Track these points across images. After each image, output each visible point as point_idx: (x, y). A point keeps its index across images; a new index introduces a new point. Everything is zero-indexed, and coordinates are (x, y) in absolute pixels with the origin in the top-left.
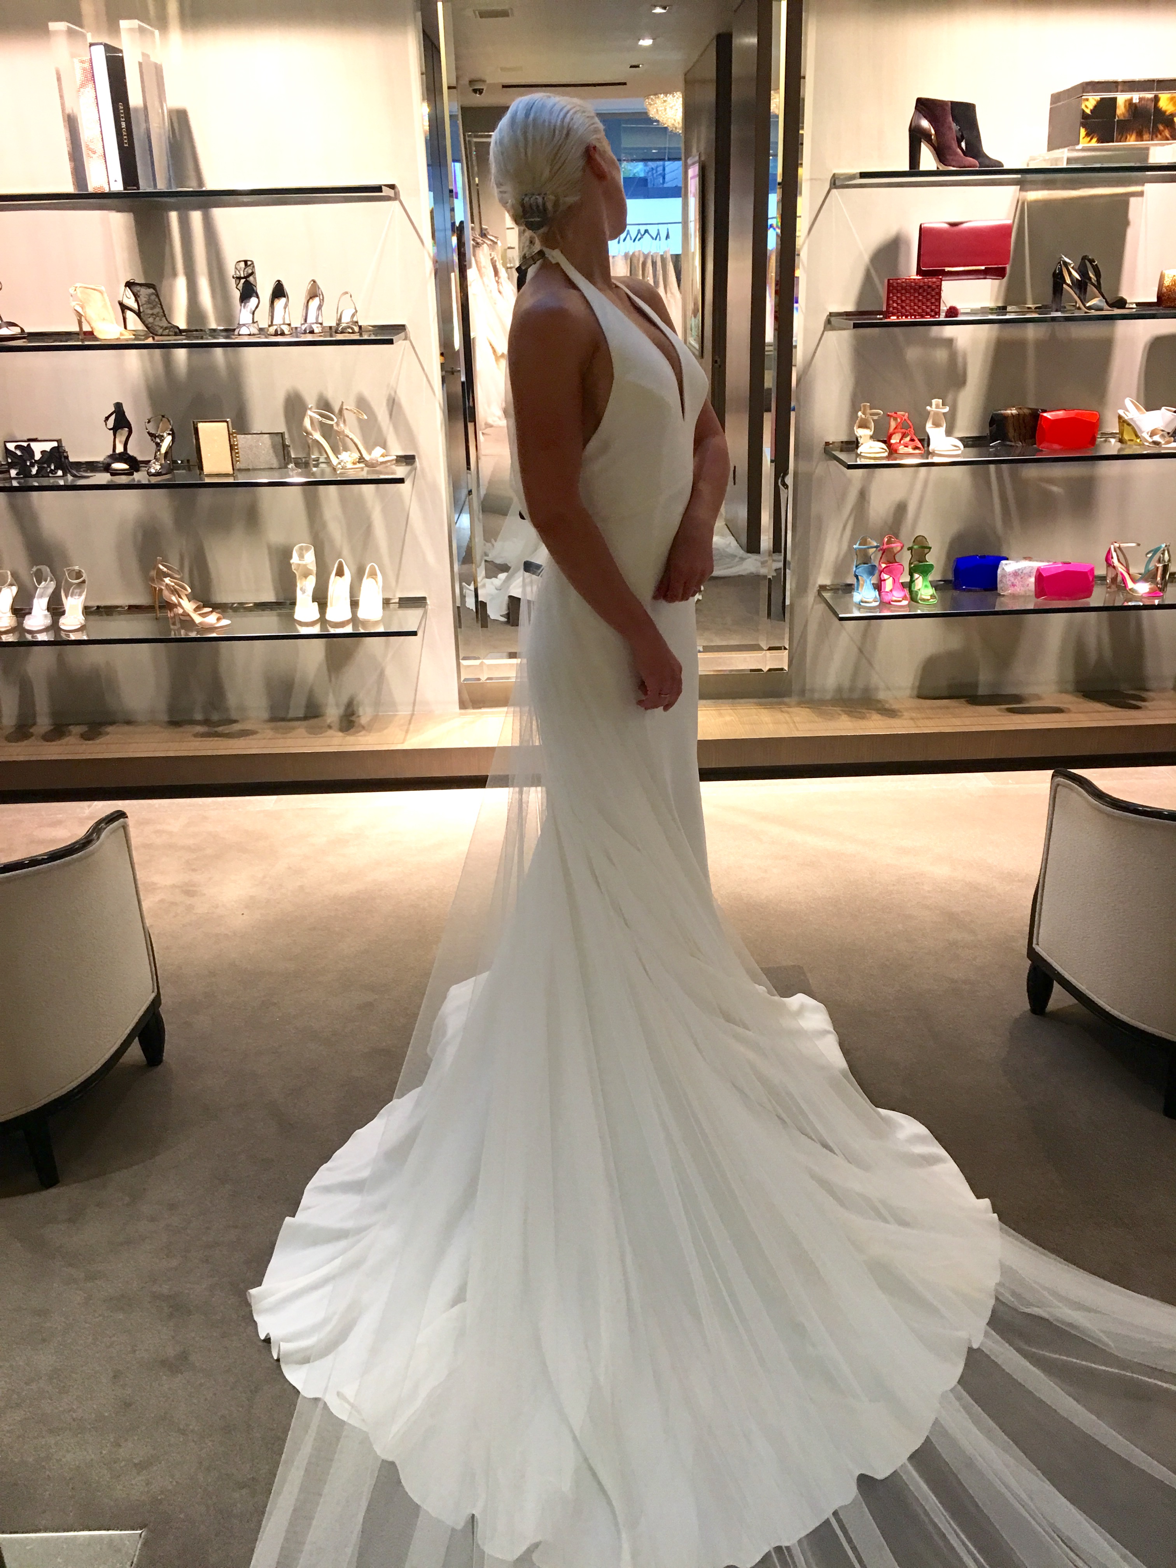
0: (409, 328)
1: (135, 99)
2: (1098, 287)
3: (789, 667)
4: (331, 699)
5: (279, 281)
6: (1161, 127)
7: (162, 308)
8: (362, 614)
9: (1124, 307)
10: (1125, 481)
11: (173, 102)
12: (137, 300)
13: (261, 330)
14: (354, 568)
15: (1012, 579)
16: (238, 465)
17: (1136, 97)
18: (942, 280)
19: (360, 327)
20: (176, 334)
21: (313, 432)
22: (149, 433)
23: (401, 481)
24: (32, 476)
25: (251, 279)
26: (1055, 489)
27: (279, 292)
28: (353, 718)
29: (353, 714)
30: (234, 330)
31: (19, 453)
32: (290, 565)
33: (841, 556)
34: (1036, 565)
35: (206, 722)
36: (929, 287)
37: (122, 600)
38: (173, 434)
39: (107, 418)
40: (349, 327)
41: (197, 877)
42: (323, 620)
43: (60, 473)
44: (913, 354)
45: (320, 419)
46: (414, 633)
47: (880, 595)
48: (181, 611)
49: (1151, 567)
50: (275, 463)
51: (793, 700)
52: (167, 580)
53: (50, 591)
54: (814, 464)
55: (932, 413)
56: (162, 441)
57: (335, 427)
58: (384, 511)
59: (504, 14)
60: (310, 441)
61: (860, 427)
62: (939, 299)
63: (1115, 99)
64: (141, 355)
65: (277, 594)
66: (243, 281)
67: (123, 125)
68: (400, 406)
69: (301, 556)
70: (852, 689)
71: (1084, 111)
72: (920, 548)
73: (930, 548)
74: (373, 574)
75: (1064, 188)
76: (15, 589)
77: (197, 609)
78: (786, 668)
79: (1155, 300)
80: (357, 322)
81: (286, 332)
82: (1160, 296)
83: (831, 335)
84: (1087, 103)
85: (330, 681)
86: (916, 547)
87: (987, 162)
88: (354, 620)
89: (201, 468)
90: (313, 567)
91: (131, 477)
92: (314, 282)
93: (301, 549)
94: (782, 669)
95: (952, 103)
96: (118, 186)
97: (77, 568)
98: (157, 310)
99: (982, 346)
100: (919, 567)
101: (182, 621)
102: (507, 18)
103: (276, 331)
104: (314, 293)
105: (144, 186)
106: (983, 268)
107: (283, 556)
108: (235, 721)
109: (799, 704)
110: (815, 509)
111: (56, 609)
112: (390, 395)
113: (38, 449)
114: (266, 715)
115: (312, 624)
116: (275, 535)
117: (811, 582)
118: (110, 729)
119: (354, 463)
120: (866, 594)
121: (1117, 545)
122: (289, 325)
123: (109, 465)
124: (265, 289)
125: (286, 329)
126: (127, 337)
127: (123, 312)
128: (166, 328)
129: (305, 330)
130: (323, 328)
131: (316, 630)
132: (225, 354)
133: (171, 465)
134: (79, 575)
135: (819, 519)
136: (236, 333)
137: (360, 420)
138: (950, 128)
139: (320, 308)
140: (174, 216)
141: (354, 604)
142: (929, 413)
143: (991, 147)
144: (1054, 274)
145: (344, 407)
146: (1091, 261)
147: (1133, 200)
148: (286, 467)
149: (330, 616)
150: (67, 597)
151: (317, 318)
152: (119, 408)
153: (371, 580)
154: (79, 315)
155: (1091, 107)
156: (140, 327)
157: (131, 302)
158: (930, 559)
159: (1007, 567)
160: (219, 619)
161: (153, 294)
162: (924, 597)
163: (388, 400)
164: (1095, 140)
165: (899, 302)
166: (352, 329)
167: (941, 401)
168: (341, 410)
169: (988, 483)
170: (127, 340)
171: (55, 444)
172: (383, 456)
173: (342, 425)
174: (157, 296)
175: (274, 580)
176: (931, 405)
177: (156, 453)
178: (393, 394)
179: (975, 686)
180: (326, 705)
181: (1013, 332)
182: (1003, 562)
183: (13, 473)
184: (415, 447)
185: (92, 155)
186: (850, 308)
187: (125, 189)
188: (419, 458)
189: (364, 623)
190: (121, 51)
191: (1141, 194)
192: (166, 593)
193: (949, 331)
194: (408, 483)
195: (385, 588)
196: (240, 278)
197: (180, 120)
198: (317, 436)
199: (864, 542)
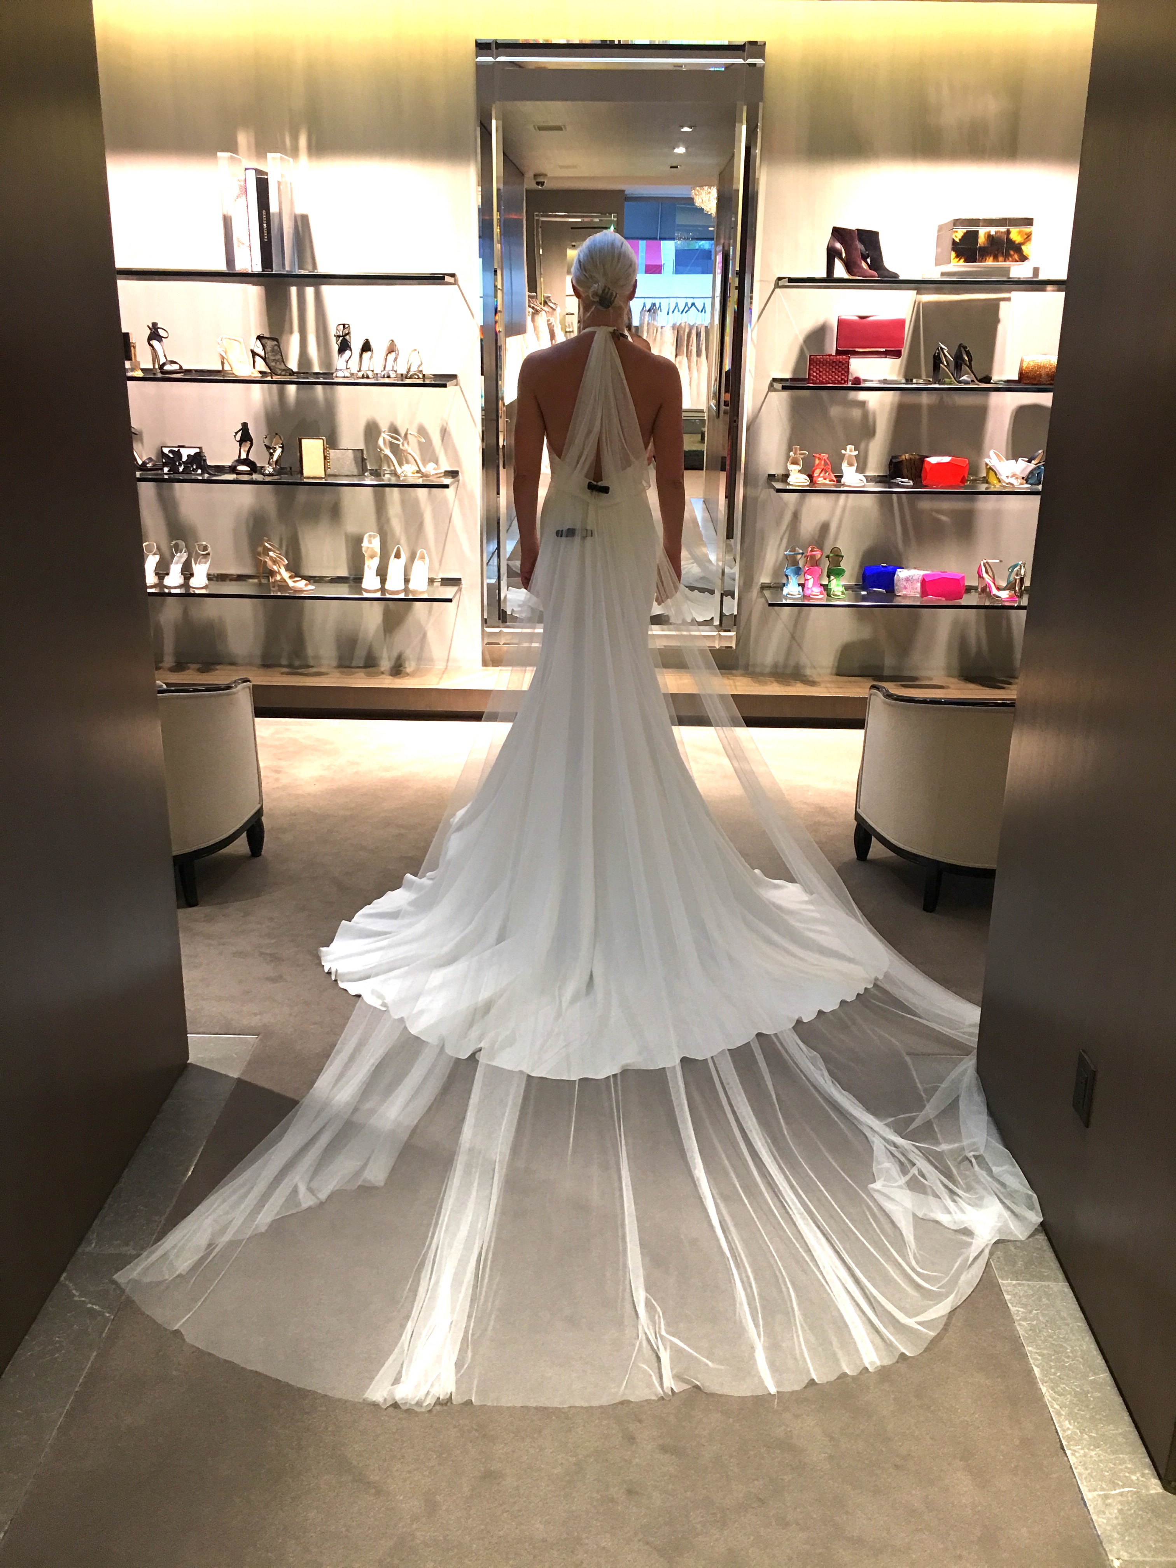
0: (460, 377)
1: (274, 208)
2: (970, 367)
3: (737, 645)
4: (385, 654)
5: (367, 340)
6: (1012, 253)
7: (282, 355)
8: (411, 586)
9: (989, 383)
10: (997, 514)
11: (299, 211)
12: (264, 349)
13: (352, 374)
14: (408, 555)
15: (905, 583)
16: (329, 471)
17: (993, 230)
18: (849, 358)
19: (424, 375)
20: (290, 375)
21: (385, 449)
22: (265, 445)
23: (447, 486)
24: (179, 473)
25: (347, 337)
26: (943, 518)
27: (366, 347)
28: (401, 669)
29: (401, 666)
30: (332, 374)
31: (171, 455)
32: (362, 547)
33: (778, 564)
34: (922, 573)
35: (290, 666)
36: (840, 362)
37: (233, 571)
38: (282, 448)
39: (236, 433)
40: (416, 374)
41: (283, 763)
42: (383, 590)
43: (199, 471)
44: (835, 411)
45: (391, 439)
46: (450, 600)
47: (803, 590)
48: (278, 578)
49: (1012, 579)
50: (355, 472)
51: (740, 672)
52: (271, 553)
53: (184, 559)
54: (759, 490)
55: (847, 455)
56: (275, 451)
57: (401, 446)
58: (434, 511)
59: (559, 128)
60: (382, 456)
61: (792, 463)
62: (848, 372)
63: (977, 232)
64: (262, 389)
65: (350, 569)
66: (341, 338)
67: (265, 225)
68: (450, 435)
69: (370, 542)
70: (785, 666)
71: (954, 240)
72: (836, 557)
73: (843, 557)
74: (422, 558)
75: (950, 293)
76: (157, 557)
77: (291, 577)
78: (734, 646)
79: (1017, 378)
80: (421, 371)
81: (370, 376)
82: (1021, 374)
83: (772, 394)
84: (956, 234)
85: (385, 639)
86: (831, 555)
87: (886, 274)
88: (406, 590)
89: (302, 472)
90: (378, 549)
91: (250, 477)
92: (392, 341)
93: (370, 536)
94: (731, 647)
95: (858, 230)
96: (258, 268)
97: (204, 543)
98: (278, 357)
99: (887, 408)
100: (835, 571)
101: (279, 586)
102: (560, 132)
103: (363, 375)
104: (392, 349)
105: (276, 270)
106: (884, 350)
107: (356, 542)
108: (312, 667)
109: (743, 675)
110: (759, 525)
111: (187, 572)
112: (443, 426)
113: (185, 453)
114: (334, 663)
115: (376, 591)
116: (351, 527)
117: (755, 580)
118: (218, 667)
119: (413, 473)
120: (792, 590)
121: (985, 561)
122: (373, 371)
123: (235, 467)
124: (356, 345)
125: (370, 374)
126: (256, 375)
127: (254, 358)
128: (284, 370)
129: (384, 375)
130: (397, 374)
131: (378, 595)
132: (324, 389)
133: (280, 470)
134: (205, 548)
135: (762, 532)
136: (334, 375)
137: (419, 443)
138: (856, 249)
139: (395, 360)
140: (294, 290)
141: (407, 581)
142: (844, 455)
143: (890, 262)
144: (934, 356)
145: (409, 432)
146: (965, 348)
147: (1002, 304)
148: (363, 474)
149: (388, 586)
150: (196, 564)
151: (393, 367)
152: (245, 426)
153: (420, 562)
154: (223, 358)
155: (960, 237)
156: (264, 368)
157: (260, 350)
158: (843, 565)
159: (901, 574)
160: (306, 585)
161: (276, 345)
162: (836, 593)
163: (441, 431)
164: (962, 260)
165: (818, 372)
166: (418, 376)
167: (853, 447)
168: (406, 435)
169: (891, 510)
170: (255, 377)
171: (198, 450)
172: (435, 469)
173: (406, 444)
174: (279, 346)
175: (348, 559)
176: (846, 450)
177: (270, 460)
178: (445, 425)
179: (882, 668)
180: (381, 658)
181: (911, 398)
182: (898, 570)
183: (166, 470)
184: (460, 465)
185: (241, 245)
186: (788, 375)
187: (263, 270)
188: (462, 473)
189: (414, 592)
190: (266, 174)
191: (1009, 299)
192: (270, 563)
193: (862, 396)
194: (451, 488)
195: (431, 569)
196: (339, 336)
197: (302, 224)
198: (387, 452)
199: (793, 550)
